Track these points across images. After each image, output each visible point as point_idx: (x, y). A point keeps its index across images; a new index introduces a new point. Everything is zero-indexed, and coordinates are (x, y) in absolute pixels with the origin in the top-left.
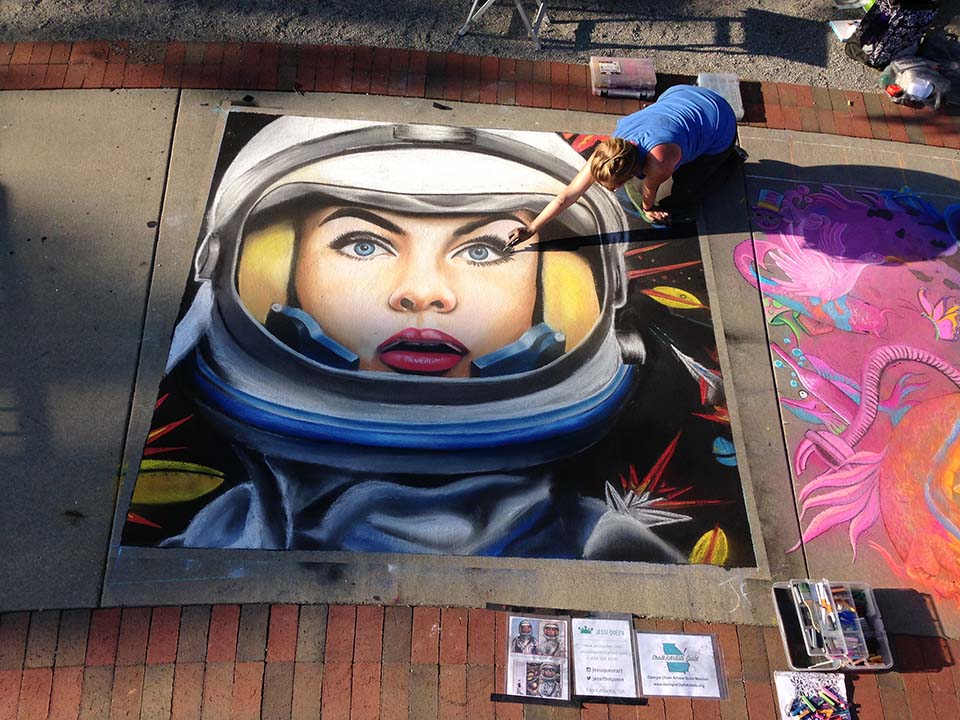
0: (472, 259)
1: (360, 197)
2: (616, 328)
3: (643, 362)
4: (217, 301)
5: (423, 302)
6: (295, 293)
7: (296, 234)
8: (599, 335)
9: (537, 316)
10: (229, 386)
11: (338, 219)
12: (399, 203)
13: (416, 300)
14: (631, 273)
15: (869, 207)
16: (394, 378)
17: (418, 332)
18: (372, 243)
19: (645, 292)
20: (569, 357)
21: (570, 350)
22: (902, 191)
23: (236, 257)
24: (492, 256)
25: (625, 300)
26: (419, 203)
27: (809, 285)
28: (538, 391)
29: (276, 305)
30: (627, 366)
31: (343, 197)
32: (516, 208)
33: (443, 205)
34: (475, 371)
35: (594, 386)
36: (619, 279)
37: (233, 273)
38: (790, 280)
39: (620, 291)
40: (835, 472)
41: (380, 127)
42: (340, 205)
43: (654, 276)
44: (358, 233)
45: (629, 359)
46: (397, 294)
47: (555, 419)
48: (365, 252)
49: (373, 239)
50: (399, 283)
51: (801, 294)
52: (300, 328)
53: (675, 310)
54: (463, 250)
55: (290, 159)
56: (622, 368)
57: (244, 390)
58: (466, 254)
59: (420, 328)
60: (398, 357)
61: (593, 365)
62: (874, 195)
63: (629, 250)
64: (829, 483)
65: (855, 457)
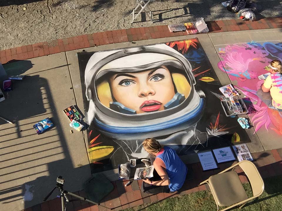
0: (155, 80)
1: (122, 70)
2: (196, 90)
3: (205, 97)
4: (95, 104)
5: (147, 94)
6: (114, 98)
7: (109, 83)
8: (192, 92)
9: (176, 91)
10: (106, 125)
11: (118, 77)
12: (132, 70)
13: (145, 93)
14: (195, 75)
15: (245, 48)
16: (146, 114)
17: (148, 101)
18: (129, 81)
19: (200, 79)
20: (187, 99)
21: (186, 98)
22: (252, 42)
23: (96, 92)
24: (160, 79)
25: (196, 83)
26: (137, 69)
27: (238, 70)
28: (182, 109)
29: (110, 102)
30: (201, 99)
31: (117, 71)
32: (161, 65)
33: (143, 68)
34: (165, 108)
35: (195, 105)
36: (192, 78)
37: (97, 96)
38: (233, 69)
39: (194, 81)
40: (258, 113)
41: (120, 51)
42: (117, 73)
43: (201, 75)
44: (125, 80)
45: (201, 97)
46: (140, 93)
47: (188, 115)
48: (128, 84)
49: (129, 80)
50: (139, 90)
51: (237, 72)
52: (118, 107)
53: (209, 82)
54: (152, 78)
55: (100, 64)
56: (200, 100)
57: (110, 125)
58: (153, 79)
59: (148, 100)
60: (145, 109)
61: (193, 100)
62: (245, 45)
63: (192, 70)
64: (257, 116)
65: (261, 108)
